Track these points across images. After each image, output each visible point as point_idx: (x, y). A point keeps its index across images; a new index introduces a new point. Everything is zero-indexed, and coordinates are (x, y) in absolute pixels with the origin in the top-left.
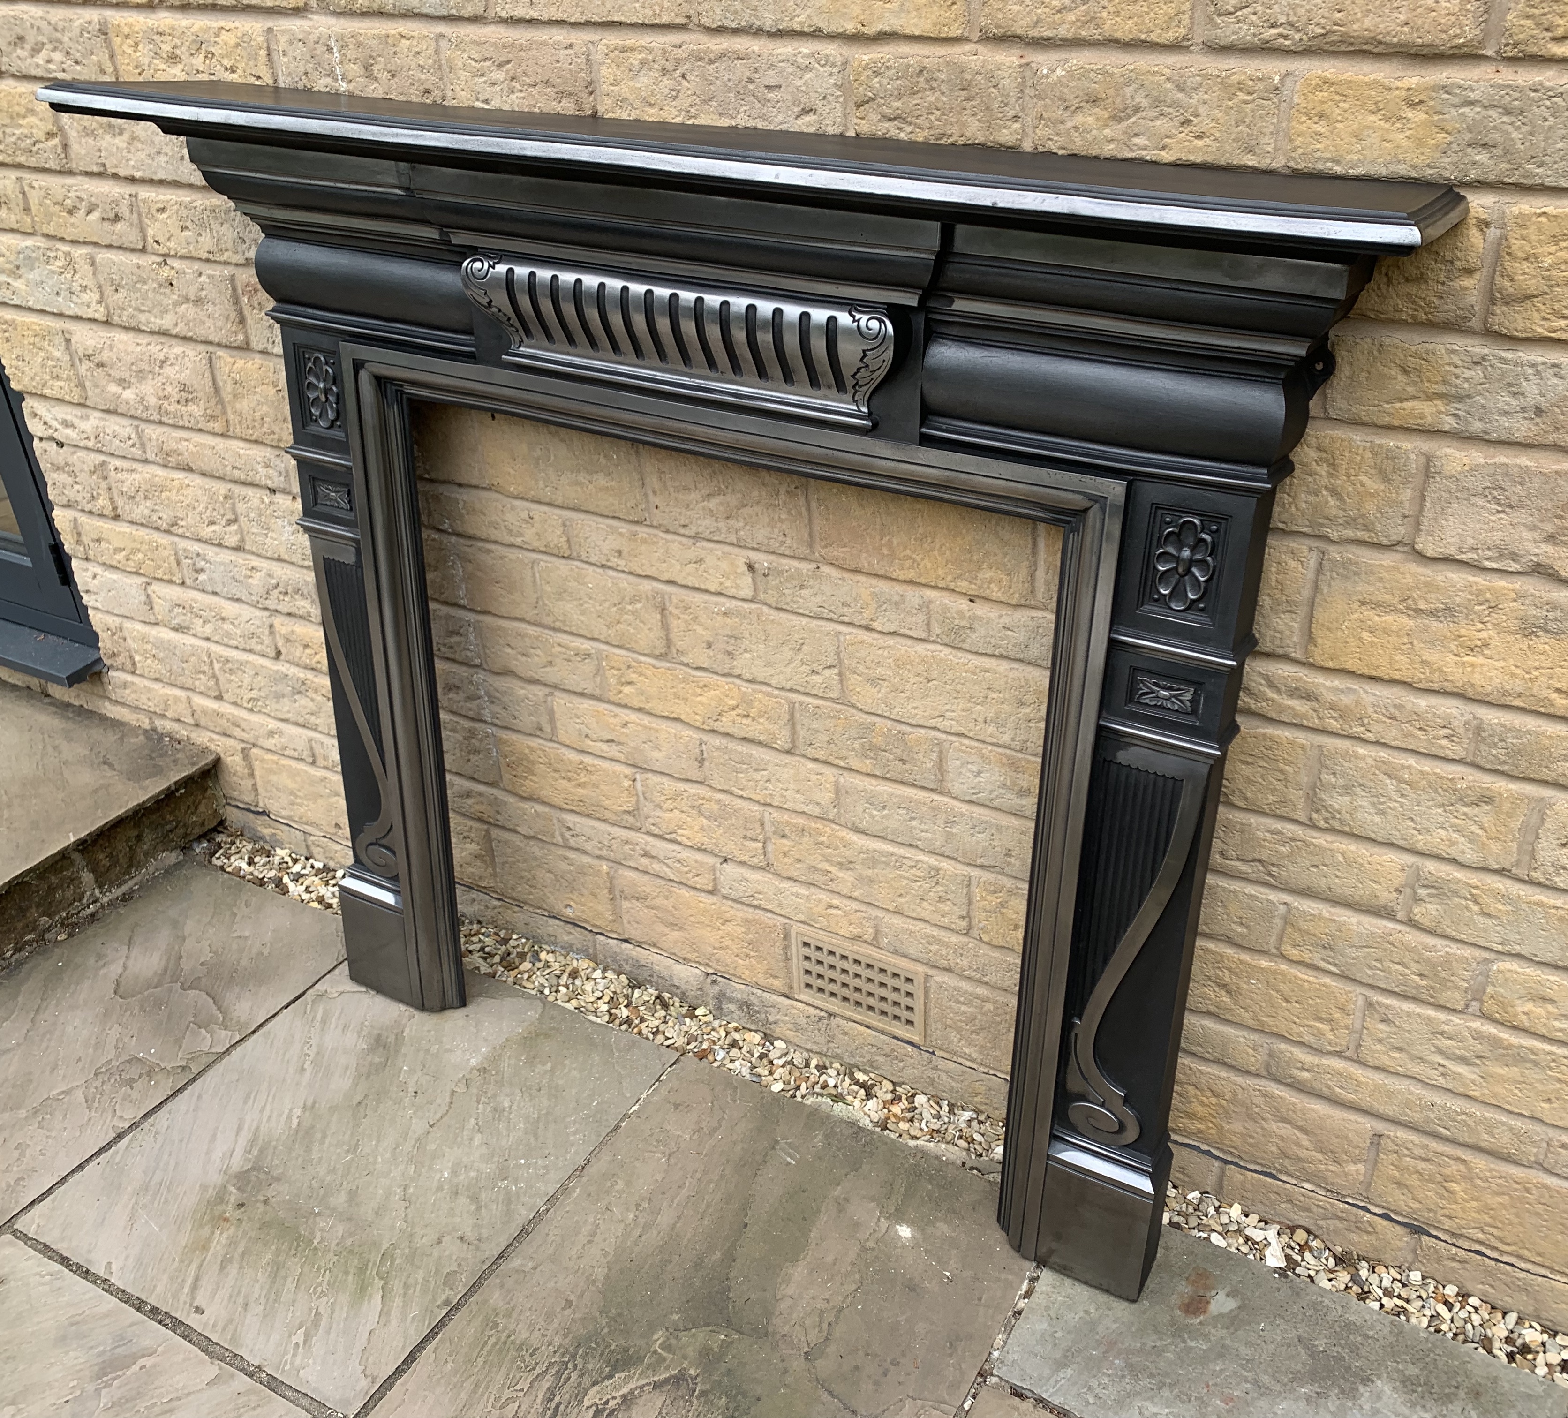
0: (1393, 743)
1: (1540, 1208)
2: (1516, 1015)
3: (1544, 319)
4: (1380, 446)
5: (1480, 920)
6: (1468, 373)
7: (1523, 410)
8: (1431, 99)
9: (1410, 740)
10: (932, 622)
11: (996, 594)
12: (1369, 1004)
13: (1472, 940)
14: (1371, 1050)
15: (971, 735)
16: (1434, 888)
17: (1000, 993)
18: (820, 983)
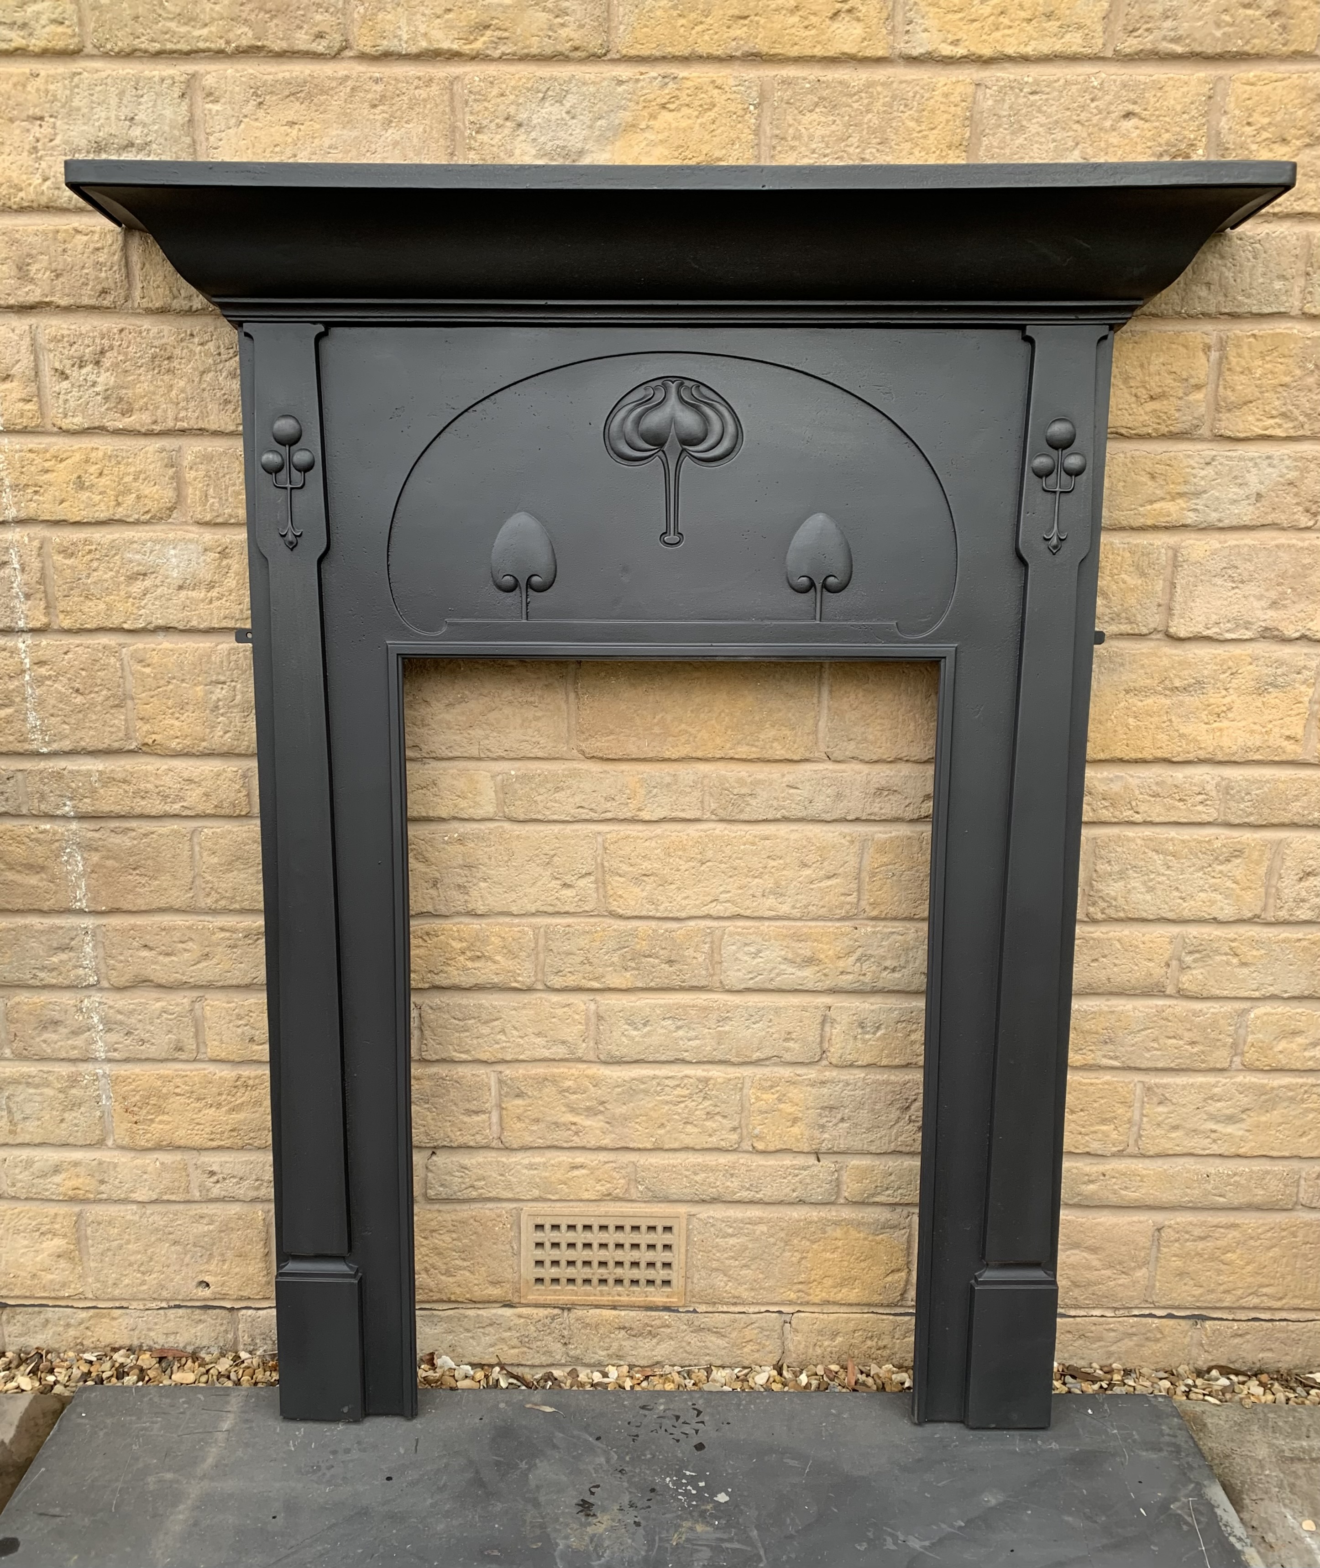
0: (1157, 820)
1: (1305, 1249)
2: (1274, 1058)
3: (1258, 420)
4: (1137, 546)
5: (1238, 971)
6: (1202, 473)
7: (1248, 498)
9: (1172, 812)
10: (707, 798)
11: (780, 752)
12: (1149, 1089)
13: (1233, 994)
14: (1154, 1138)
15: (748, 913)
16: (1198, 951)
17: (773, 1208)
18: (554, 1272)
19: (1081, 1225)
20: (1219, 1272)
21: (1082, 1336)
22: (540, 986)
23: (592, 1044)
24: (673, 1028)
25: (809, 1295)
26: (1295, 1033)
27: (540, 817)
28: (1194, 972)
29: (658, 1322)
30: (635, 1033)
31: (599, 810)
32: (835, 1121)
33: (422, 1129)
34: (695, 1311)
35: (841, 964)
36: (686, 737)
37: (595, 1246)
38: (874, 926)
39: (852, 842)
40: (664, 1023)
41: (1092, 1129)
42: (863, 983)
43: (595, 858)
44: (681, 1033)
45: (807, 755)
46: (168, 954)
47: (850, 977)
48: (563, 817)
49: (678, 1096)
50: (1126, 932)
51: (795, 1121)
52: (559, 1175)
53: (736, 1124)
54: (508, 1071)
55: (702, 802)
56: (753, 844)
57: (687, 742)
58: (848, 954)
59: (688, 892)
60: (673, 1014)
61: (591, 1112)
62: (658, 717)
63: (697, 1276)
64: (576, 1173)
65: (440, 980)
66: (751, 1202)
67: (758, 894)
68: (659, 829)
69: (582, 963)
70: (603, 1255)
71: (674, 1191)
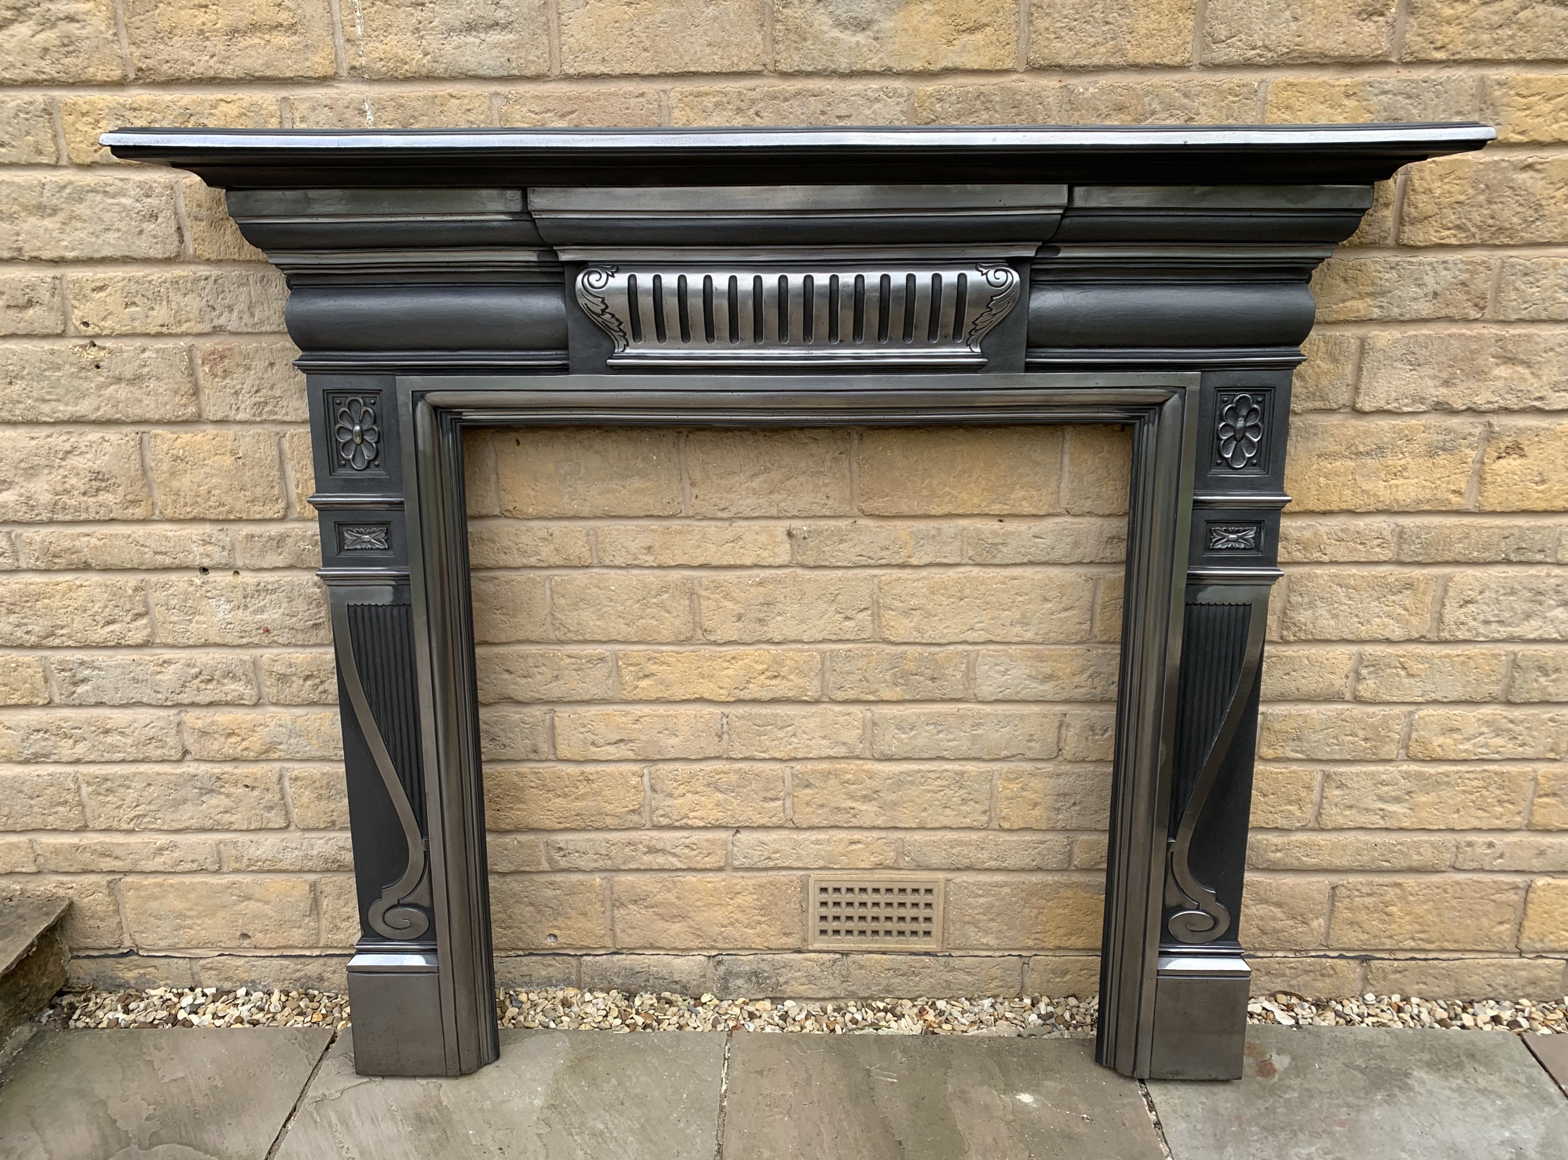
0: (1342, 560)
1: (1454, 902)
2: (1434, 750)
3: (1437, 231)
4: (1330, 337)
5: (1406, 681)
6: (1387, 276)
7: (1426, 296)
8: (1361, 91)
9: (1355, 553)
10: (965, 547)
11: (1027, 509)
12: (1327, 776)
13: (1401, 699)
14: (1330, 815)
15: (998, 639)
16: (1373, 666)
17: (1016, 874)
18: (836, 925)
19: (1270, 884)
20: (1383, 922)
21: (1268, 973)
22: (826, 699)
23: (867, 745)
24: (935, 732)
25: (1043, 942)
26: (1452, 730)
27: (827, 564)
28: (1369, 682)
29: (920, 965)
30: (903, 736)
31: (876, 558)
32: (1068, 805)
33: (730, 813)
34: (950, 956)
35: (1076, 679)
36: (948, 497)
37: (869, 905)
38: (1104, 649)
39: (1087, 581)
40: (928, 728)
41: (1280, 808)
42: (1094, 695)
43: (871, 596)
44: (941, 736)
45: (1051, 511)
46: (525, 677)
47: (1083, 690)
48: (845, 564)
49: (940, 786)
50: (1313, 651)
51: (1035, 805)
52: (840, 849)
53: (986, 808)
54: (798, 767)
55: (961, 550)
56: (1004, 583)
57: (950, 502)
58: (1082, 672)
59: (948, 623)
60: (935, 721)
61: (866, 798)
62: (926, 482)
63: (952, 928)
64: (854, 847)
65: (745, 695)
66: (998, 870)
67: (1008, 624)
68: (924, 573)
69: (861, 680)
70: (875, 912)
71: (935, 861)
